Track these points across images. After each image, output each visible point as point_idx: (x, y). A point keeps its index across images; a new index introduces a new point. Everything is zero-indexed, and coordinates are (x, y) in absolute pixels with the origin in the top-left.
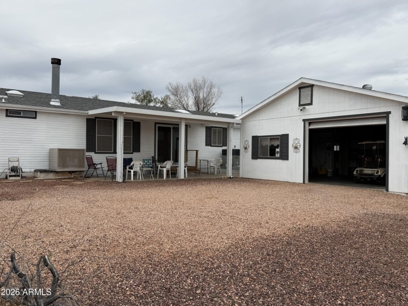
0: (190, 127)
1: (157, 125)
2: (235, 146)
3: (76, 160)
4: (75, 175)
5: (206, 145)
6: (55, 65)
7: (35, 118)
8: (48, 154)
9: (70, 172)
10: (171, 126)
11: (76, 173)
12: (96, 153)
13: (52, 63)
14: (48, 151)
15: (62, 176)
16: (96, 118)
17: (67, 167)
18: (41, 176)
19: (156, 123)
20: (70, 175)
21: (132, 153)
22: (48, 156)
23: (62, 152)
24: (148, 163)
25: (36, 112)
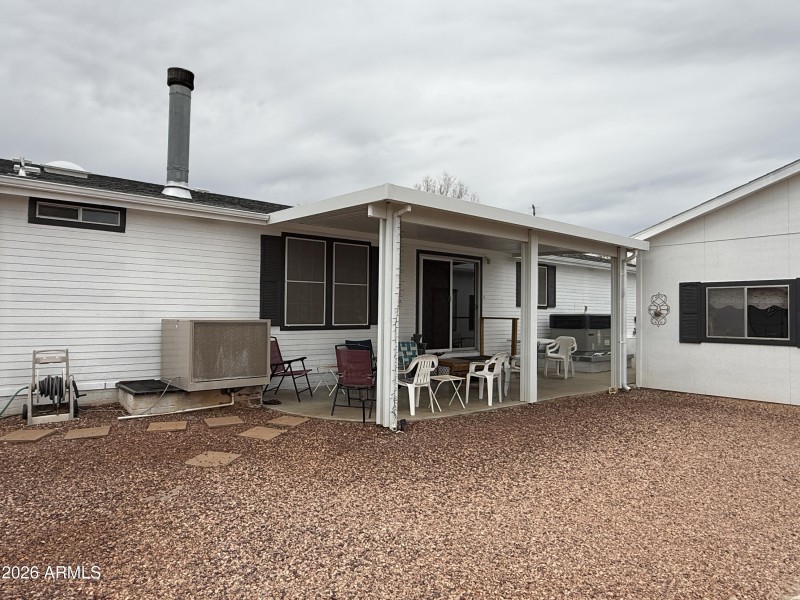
0: (489, 261)
1: (422, 258)
2: (586, 308)
3: (245, 354)
4: (239, 399)
6: (178, 88)
7: (121, 229)
8: (159, 334)
9: (225, 391)
10: (451, 260)
11: (241, 392)
12: (283, 328)
13: (170, 82)
14: (159, 327)
15: (202, 402)
16: (285, 234)
17: (219, 376)
18: (138, 408)
19: (418, 252)
20: (227, 397)
21: (368, 327)
22: (158, 340)
23: (204, 330)
24: (408, 354)
25: (123, 211)
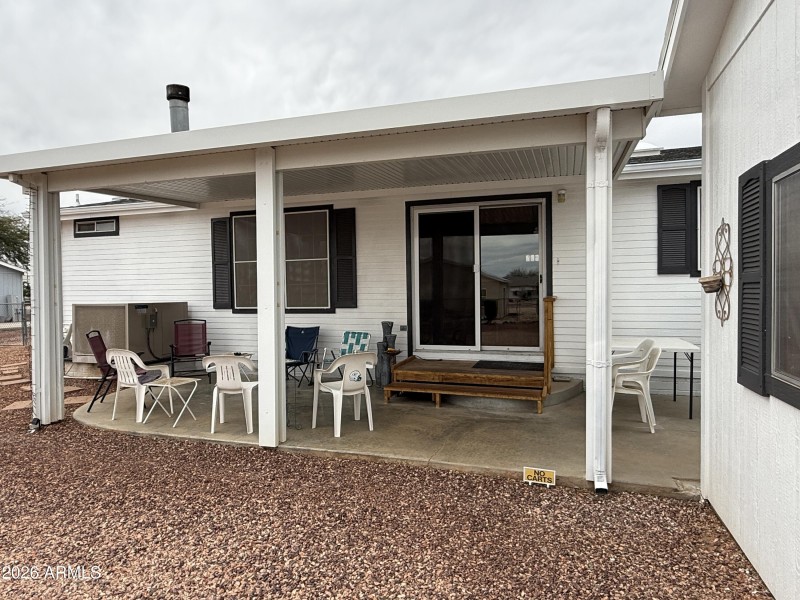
1: (416, 212)
5: (663, 270)
6: (175, 102)
7: (116, 233)
10: (475, 208)
12: (234, 312)
13: (169, 97)
16: (232, 214)
19: (409, 205)
21: (332, 311)
25: (117, 219)
